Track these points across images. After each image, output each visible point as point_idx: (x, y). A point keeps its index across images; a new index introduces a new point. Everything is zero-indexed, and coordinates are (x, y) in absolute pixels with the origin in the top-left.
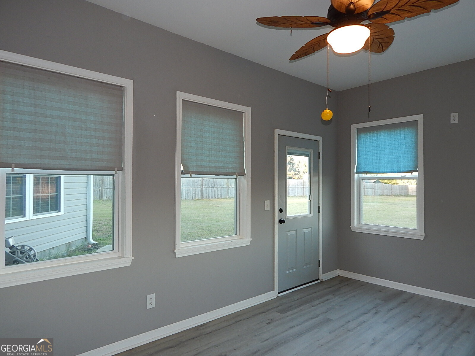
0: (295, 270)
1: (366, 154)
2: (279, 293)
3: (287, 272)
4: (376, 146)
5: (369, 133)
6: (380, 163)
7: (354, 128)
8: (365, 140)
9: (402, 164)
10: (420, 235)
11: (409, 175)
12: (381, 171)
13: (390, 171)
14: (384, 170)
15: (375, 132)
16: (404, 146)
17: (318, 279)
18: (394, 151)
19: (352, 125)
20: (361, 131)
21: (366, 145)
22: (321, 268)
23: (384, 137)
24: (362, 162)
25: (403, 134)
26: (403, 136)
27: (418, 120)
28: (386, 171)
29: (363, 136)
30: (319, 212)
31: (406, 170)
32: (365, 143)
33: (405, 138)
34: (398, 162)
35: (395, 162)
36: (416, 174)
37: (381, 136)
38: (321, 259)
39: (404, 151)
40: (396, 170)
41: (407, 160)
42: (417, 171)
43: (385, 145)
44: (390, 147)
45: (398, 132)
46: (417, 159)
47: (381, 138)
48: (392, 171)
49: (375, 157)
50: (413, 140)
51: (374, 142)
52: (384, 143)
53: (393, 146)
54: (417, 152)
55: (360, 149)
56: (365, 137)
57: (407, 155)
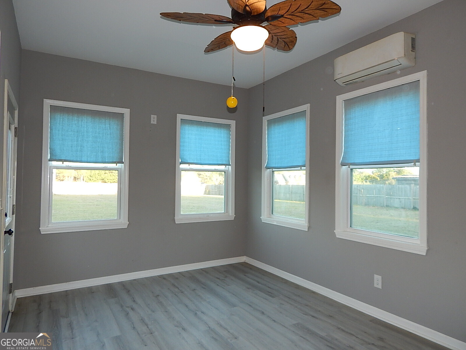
1: (62, 139)
4: (76, 131)
6: (81, 151)
7: (48, 103)
8: (61, 122)
9: (106, 155)
10: (124, 223)
11: (113, 165)
12: (83, 160)
13: (94, 160)
16: (109, 136)
17: (9, 312)
18: (98, 140)
19: (44, 100)
20: (54, 109)
21: (62, 127)
22: (12, 295)
23: (87, 123)
24: (57, 148)
25: (108, 124)
26: (107, 126)
27: (123, 114)
28: (89, 160)
31: (111, 161)
32: (61, 124)
33: (110, 128)
34: (102, 152)
35: (100, 152)
36: (120, 166)
37: (83, 121)
38: (12, 281)
39: (109, 141)
41: (111, 150)
42: (122, 163)
43: (87, 132)
44: (93, 135)
47: (83, 123)
49: (75, 144)
50: (119, 132)
51: (74, 126)
52: (87, 129)
53: (97, 134)
54: (122, 144)
55: (54, 131)
56: (62, 118)
57: (112, 145)
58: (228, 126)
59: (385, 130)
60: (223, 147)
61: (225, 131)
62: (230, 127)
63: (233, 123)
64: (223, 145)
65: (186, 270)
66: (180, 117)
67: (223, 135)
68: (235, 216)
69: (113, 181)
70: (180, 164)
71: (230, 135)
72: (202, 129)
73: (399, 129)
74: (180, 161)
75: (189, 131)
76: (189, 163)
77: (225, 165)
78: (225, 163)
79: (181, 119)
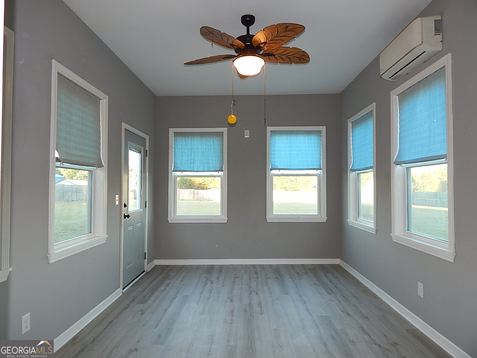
0: (132, 264)
1: (182, 155)
2: (123, 289)
3: (128, 267)
4: (190, 149)
5: (184, 138)
6: (193, 163)
7: (172, 131)
8: (181, 143)
9: (211, 165)
10: (224, 219)
11: (216, 173)
12: (195, 170)
13: (202, 170)
14: (198, 169)
15: (190, 137)
16: (213, 151)
17: (144, 271)
18: (205, 154)
19: (170, 129)
20: (176, 134)
21: (182, 147)
22: (146, 260)
23: (197, 142)
24: (178, 162)
25: (212, 141)
26: (212, 143)
27: (223, 132)
28: (199, 170)
29: (179, 139)
30: (146, 207)
31: (214, 170)
32: (181, 145)
33: (213, 144)
34: (208, 163)
35: (206, 163)
36: (221, 173)
37: (195, 141)
38: (146, 251)
39: (213, 155)
40: (206, 170)
41: (214, 161)
42: (222, 171)
43: (198, 149)
44: (202, 151)
45: (208, 139)
46: (222, 161)
47: (194, 143)
48: (204, 170)
49: (190, 158)
50: (219, 147)
51: (189, 145)
52: (197, 147)
53: (204, 150)
54: (222, 156)
55: (176, 150)
56: (181, 140)
57: (215, 158)
58: (319, 132)
59: (425, 123)
60: (314, 152)
61: (316, 138)
62: (321, 133)
63: (323, 129)
64: (313, 150)
65: (277, 264)
66: (269, 129)
67: (313, 141)
68: (327, 218)
69: (294, 189)
70: (271, 170)
71: (321, 140)
72: (292, 138)
73: (435, 121)
74: (270, 167)
75: (279, 140)
76: (279, 169)
77: (317, 169)
78: (316, 168)
79: (271, 131)
